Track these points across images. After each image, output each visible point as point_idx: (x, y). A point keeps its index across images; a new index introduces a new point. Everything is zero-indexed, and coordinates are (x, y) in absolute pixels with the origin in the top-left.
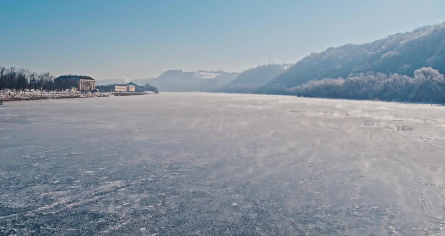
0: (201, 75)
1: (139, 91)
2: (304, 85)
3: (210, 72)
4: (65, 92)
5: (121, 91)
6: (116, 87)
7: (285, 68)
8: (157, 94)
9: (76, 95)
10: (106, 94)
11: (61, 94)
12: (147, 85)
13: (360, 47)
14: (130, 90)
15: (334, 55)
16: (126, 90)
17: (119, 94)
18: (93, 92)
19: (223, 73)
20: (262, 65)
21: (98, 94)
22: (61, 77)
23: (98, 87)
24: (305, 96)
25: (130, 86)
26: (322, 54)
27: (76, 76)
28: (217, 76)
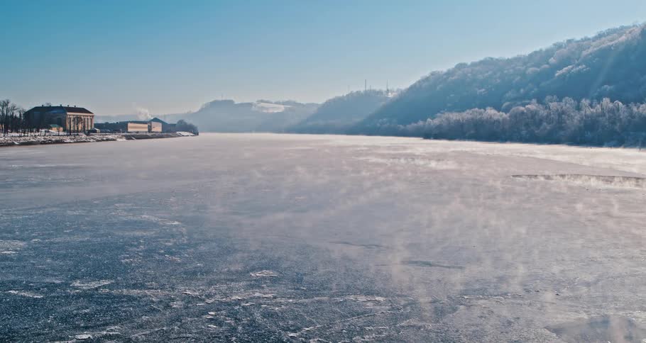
0: (263, 107)
1: (167, 132)
2: (429, 120)
3: (276, 103)
4: (37, 134)
5: (137, 132)
6: (129, 125)
7: (390, 95)
8: (197, 137)
9: (58, 138)
10: (110, 137)
11: (29, 136)
12: (181, 122)
13: (509, 62)
14: (153, 130)
15: (469, 75)
16: (147, 130)
17: (133, 136)
18: (89, 133)
19: (295, 104)
20: (355, 91)
21: (97, 136)
22: (36, 109)
23: (98, 126)
24: (437, 137)
25: (154, 124)
26: (449, 73)
27: (61, 107)
28: (286, 108)
